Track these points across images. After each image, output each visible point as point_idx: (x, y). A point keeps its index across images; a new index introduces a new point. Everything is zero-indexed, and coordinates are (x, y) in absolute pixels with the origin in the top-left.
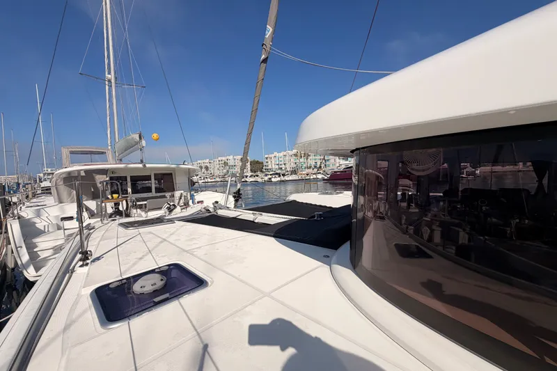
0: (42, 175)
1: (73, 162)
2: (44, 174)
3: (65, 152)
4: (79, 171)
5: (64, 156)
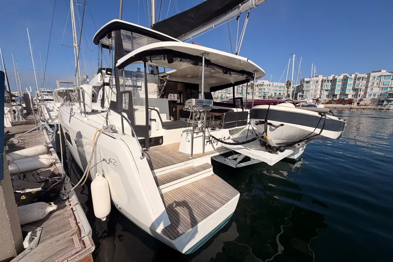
0: (38, 92)
1: (61, 86)
2: (40, 92)
3: (58, 82)
4: (63, 90)
5: (57, 84)
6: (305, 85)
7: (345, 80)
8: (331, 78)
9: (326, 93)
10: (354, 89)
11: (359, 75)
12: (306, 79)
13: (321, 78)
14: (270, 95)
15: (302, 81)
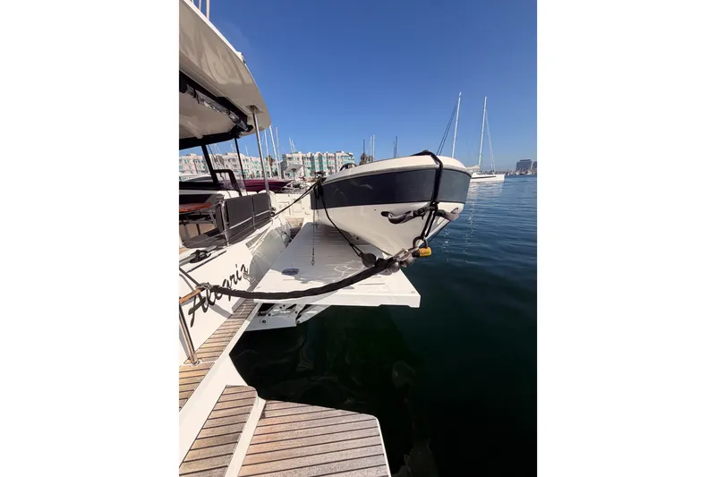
6: (288, 161)
7: (320, 158)
8: (309, 155)
9: (309, 171)
10: (329, 168)
11: (329, 155)
12: (288, 155)
13: (300, 155)
14: (250, 173)
15: (284, 157)
